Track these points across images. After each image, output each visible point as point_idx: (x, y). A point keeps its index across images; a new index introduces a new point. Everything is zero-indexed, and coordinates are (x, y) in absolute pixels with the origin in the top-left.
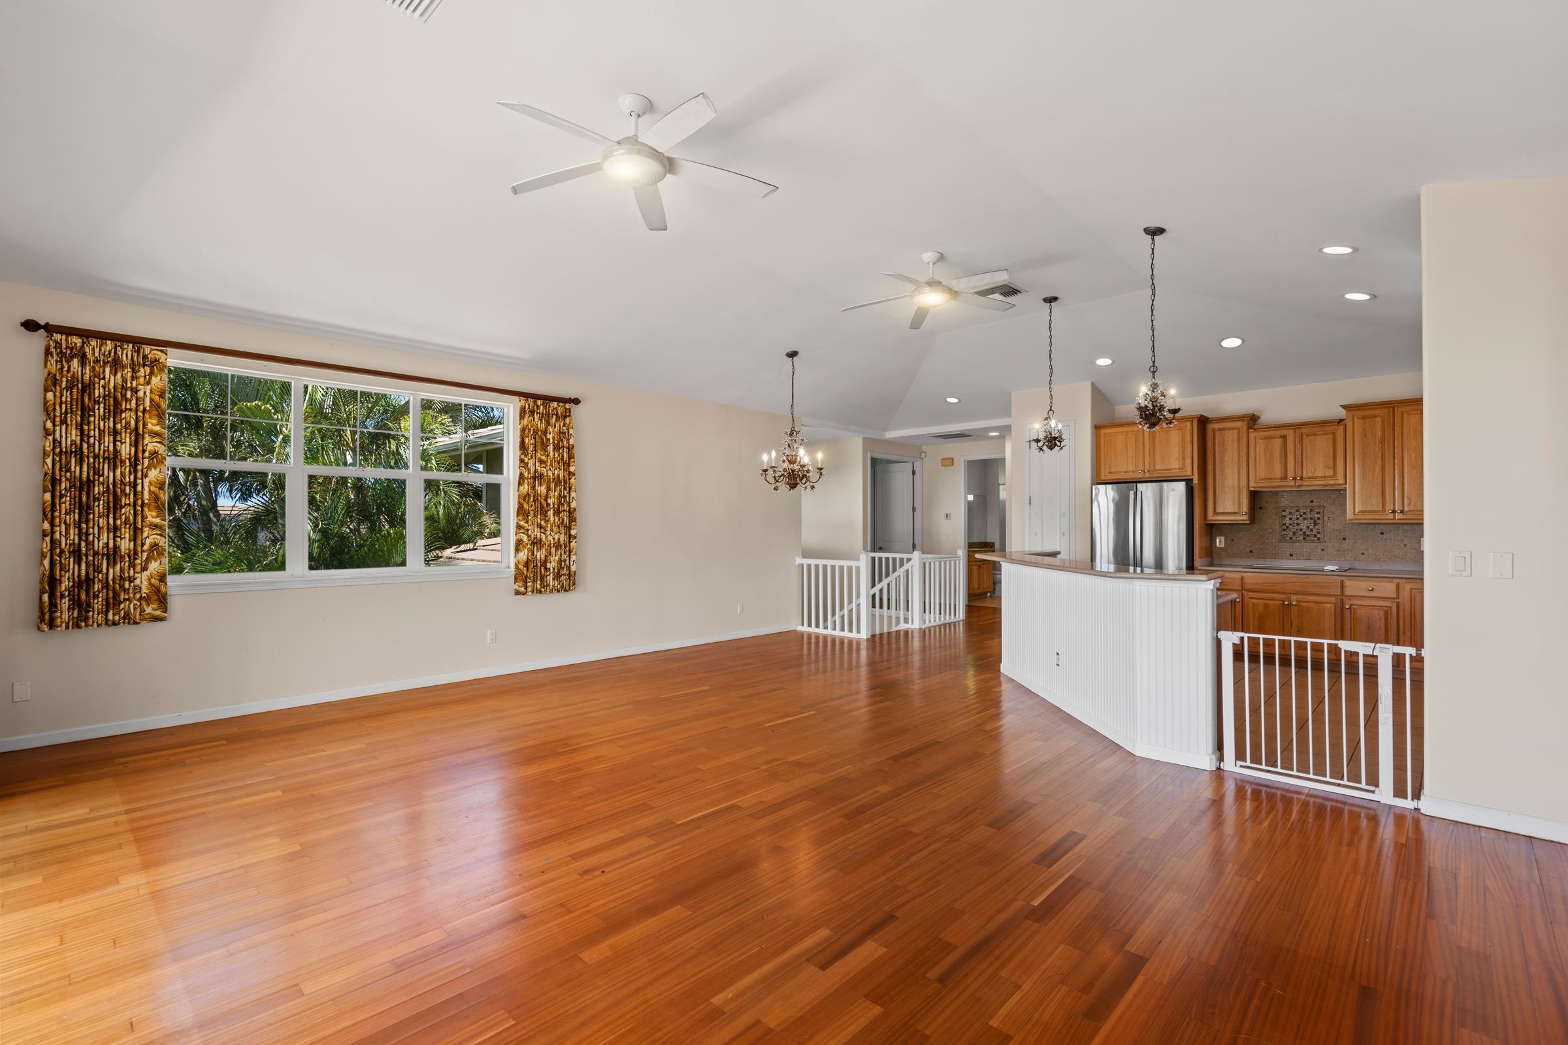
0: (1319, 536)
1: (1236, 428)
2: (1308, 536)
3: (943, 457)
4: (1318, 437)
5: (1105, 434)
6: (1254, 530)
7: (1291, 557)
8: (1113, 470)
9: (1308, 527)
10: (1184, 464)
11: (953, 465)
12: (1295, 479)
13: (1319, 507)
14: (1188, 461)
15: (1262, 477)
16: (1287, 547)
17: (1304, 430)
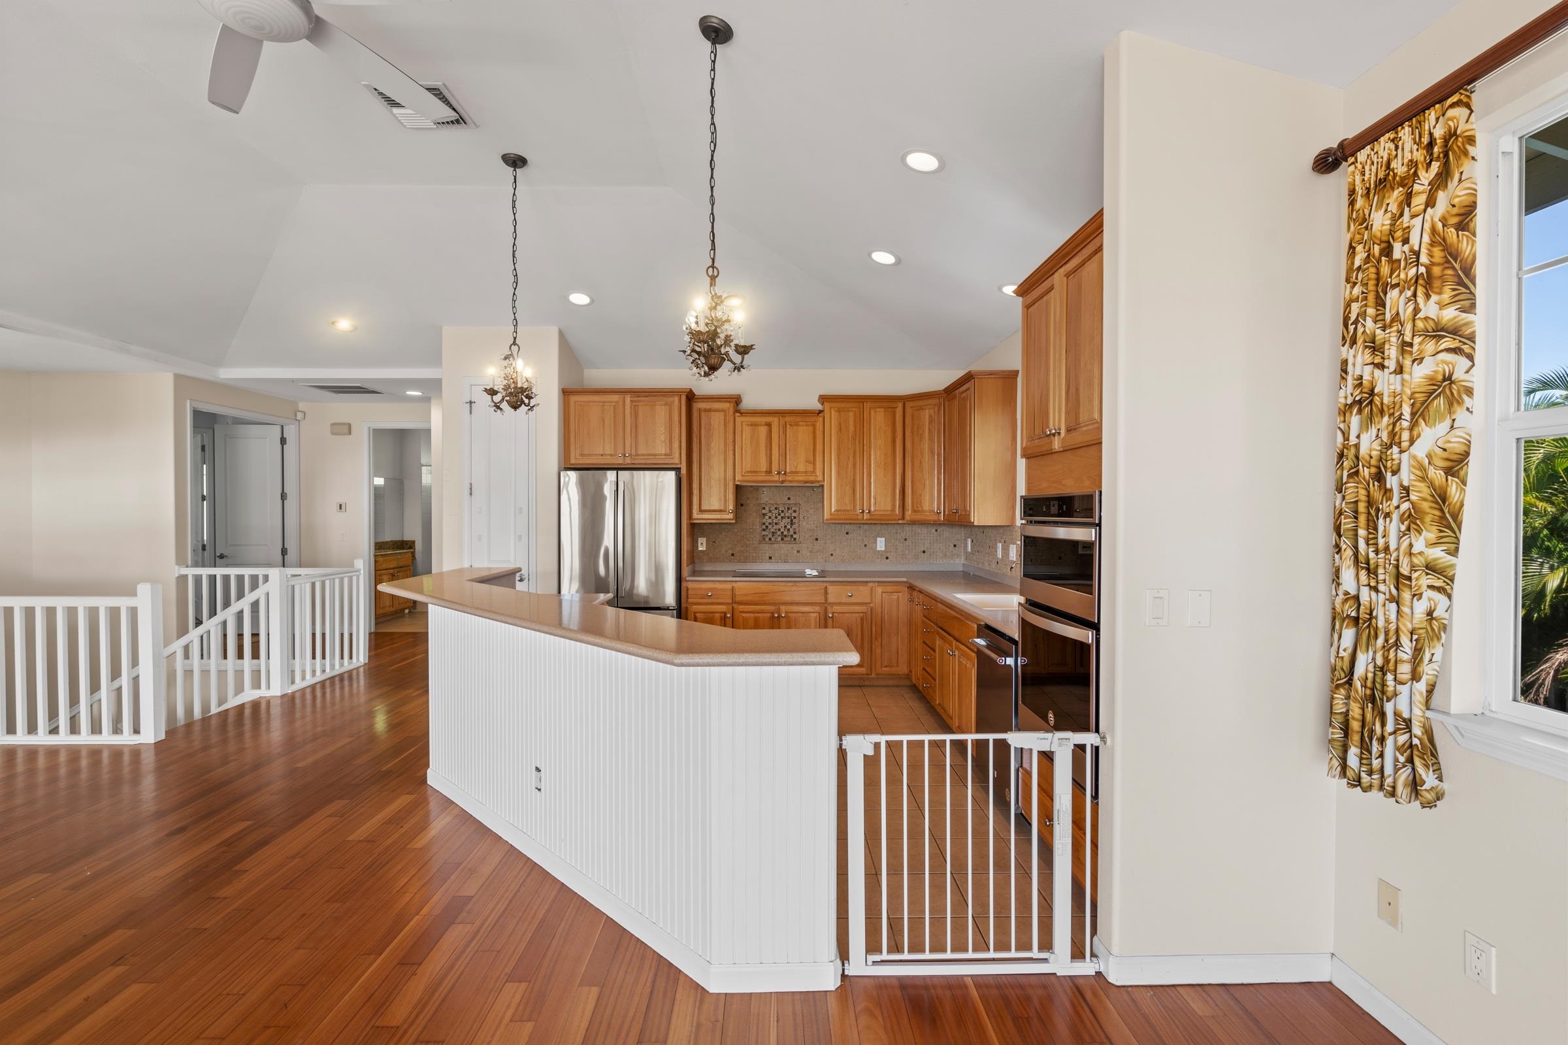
0: (795, 536)
1: (723, 411)
2: (785, 536)
3: (333, 422)
4: (800, 428)
5: (575, 402)
6: (736, 530)
7: (770, 561)
8: (586, 452)
9: (785, 527)
10: (671, 449)
11: (350, 433)
12: (779, 473)
13: (795, 504)
14: (676, 445)
15: (749, 470)
16: (767, 549)
17: (788, 419)
